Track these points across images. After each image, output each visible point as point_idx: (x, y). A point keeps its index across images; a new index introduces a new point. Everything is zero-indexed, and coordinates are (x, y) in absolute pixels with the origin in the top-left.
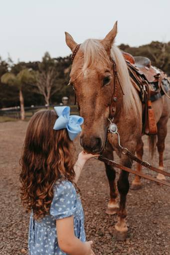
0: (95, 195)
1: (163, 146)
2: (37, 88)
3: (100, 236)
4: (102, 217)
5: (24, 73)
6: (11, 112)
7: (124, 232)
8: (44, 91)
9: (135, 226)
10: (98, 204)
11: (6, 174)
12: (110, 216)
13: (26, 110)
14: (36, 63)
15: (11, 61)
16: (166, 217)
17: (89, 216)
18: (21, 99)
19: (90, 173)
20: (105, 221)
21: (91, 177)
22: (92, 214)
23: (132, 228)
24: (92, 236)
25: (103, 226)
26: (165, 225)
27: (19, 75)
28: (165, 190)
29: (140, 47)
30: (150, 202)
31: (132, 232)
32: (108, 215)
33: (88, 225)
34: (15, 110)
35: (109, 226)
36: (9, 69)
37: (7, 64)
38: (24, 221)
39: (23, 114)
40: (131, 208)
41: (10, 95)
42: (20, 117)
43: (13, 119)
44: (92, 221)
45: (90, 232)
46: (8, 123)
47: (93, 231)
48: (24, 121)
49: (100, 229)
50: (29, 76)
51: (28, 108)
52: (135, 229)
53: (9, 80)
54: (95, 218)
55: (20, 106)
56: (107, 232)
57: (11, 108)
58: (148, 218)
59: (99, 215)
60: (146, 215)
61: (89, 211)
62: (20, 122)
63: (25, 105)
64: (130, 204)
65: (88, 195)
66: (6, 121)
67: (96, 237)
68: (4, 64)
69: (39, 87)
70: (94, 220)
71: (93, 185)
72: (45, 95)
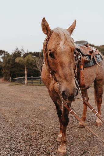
0: (53, 129)
1: (101, 100)
2: (36, 67)
3: (48, 154)
4: (53, 143)
5: (29, 57)
6: (20, 80)
7: (64, 153)
8: (40, 69)
9: (73, 150)
10: (53, 135)
11: (3, 113)
12: (58, 142)
13: (28, 79)
14: (38, 53)
15: (23, 51)
16: (96, 146)
17: (45, 142)
18: (26, 72)
19: (55, 116)
20: (54, 145)
21: (55, 118)
22: (47, 140)
23: (70, 151)
24: (42, 154)
25: (51, 148)
26: (94, 152)
27: (25, 58)
28: (100, 129)
29: (101, 46)
30: (88, 136)
31: (70, 154)
32: (57, 141)
33: (42, 147)
34: (22, 79)
35: (56, 149)
36: (22, 55)
37: (20, 53)
38: (2, 140)
39: (26, 81)
40: (74, 139)
41: (21, 70)
42: (24, 83)
43: (20, 84)
44: (46, 144)
45: (42, 151)
46: (17, 86)
47: (44, 151)
48: (26, 85)
49: (49, 150)
50: (31, 59)
51: (29, 78)
52: (73, 152)
53: (20, 61)
54: (48, 143)
55: (25, 76)
56: (53, 152)
57: (20, 78)
58: (83, 146)
59: (51, 141)
60: (82, 144)
61: (46, 138)
62: (24, 86)
63: (28, 76)
64: (74, 136)
65: (49, 128)
66: (16, 85)
67: (44, 154)
68: (19, 52)
69: (38, 66)
70: (47, 144)
71: (54, 123)
72: (41, 71)
